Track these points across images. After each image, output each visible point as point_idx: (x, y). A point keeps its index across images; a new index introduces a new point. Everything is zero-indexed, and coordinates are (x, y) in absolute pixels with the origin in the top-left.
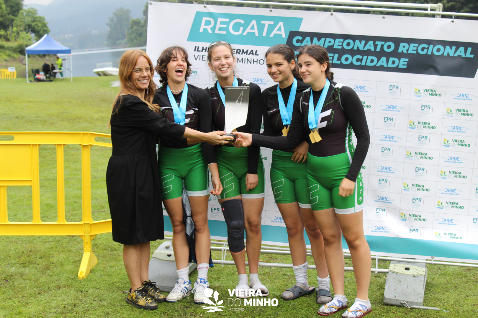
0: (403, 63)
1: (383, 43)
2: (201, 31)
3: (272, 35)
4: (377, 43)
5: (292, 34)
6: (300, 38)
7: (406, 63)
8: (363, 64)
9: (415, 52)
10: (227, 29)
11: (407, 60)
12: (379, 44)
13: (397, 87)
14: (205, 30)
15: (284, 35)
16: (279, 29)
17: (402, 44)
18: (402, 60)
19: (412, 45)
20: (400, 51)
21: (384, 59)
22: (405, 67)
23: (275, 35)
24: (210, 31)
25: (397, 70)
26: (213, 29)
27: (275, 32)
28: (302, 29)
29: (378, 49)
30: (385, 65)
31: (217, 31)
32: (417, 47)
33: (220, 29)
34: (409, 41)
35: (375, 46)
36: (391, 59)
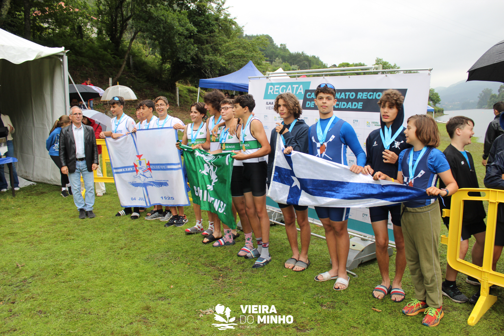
0: (360, 105)
1: (349, 93)
2: (269, 93)
3: (297, 93)
4: (346, 93)
5: (307, 91)
6: (310, 93)
7: (361, 105)
8: (340, 107)
9: (366, 98)
10: (278, 91)
11: (362, 103)
12: (347, 94)
13: (357, 121)
14: (270, 92)
15: (303, 93)
16: (301, 90)
17: (359, 93)
18: (360, 103)
19: (364, 93)
20: (358, 98)
21: (350, 103)
22: (361, 108)
23: (299, 92)
24: (272, 93)
25: (357, 110)
26: (273, 92)
27: (299, 91)
28: (310, 89)
29: (347, 97)
30: (351, 108)
31: (275, 93)
32: (367, 94)
33: (276, 92)
34: (363, 91)
35: (346, 95)
36: (354, 103)
